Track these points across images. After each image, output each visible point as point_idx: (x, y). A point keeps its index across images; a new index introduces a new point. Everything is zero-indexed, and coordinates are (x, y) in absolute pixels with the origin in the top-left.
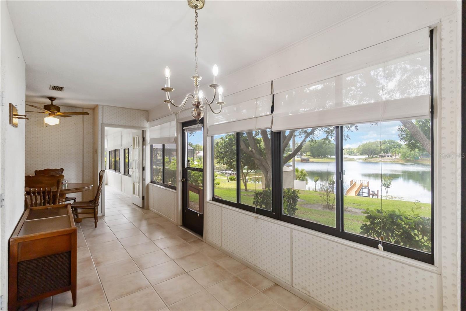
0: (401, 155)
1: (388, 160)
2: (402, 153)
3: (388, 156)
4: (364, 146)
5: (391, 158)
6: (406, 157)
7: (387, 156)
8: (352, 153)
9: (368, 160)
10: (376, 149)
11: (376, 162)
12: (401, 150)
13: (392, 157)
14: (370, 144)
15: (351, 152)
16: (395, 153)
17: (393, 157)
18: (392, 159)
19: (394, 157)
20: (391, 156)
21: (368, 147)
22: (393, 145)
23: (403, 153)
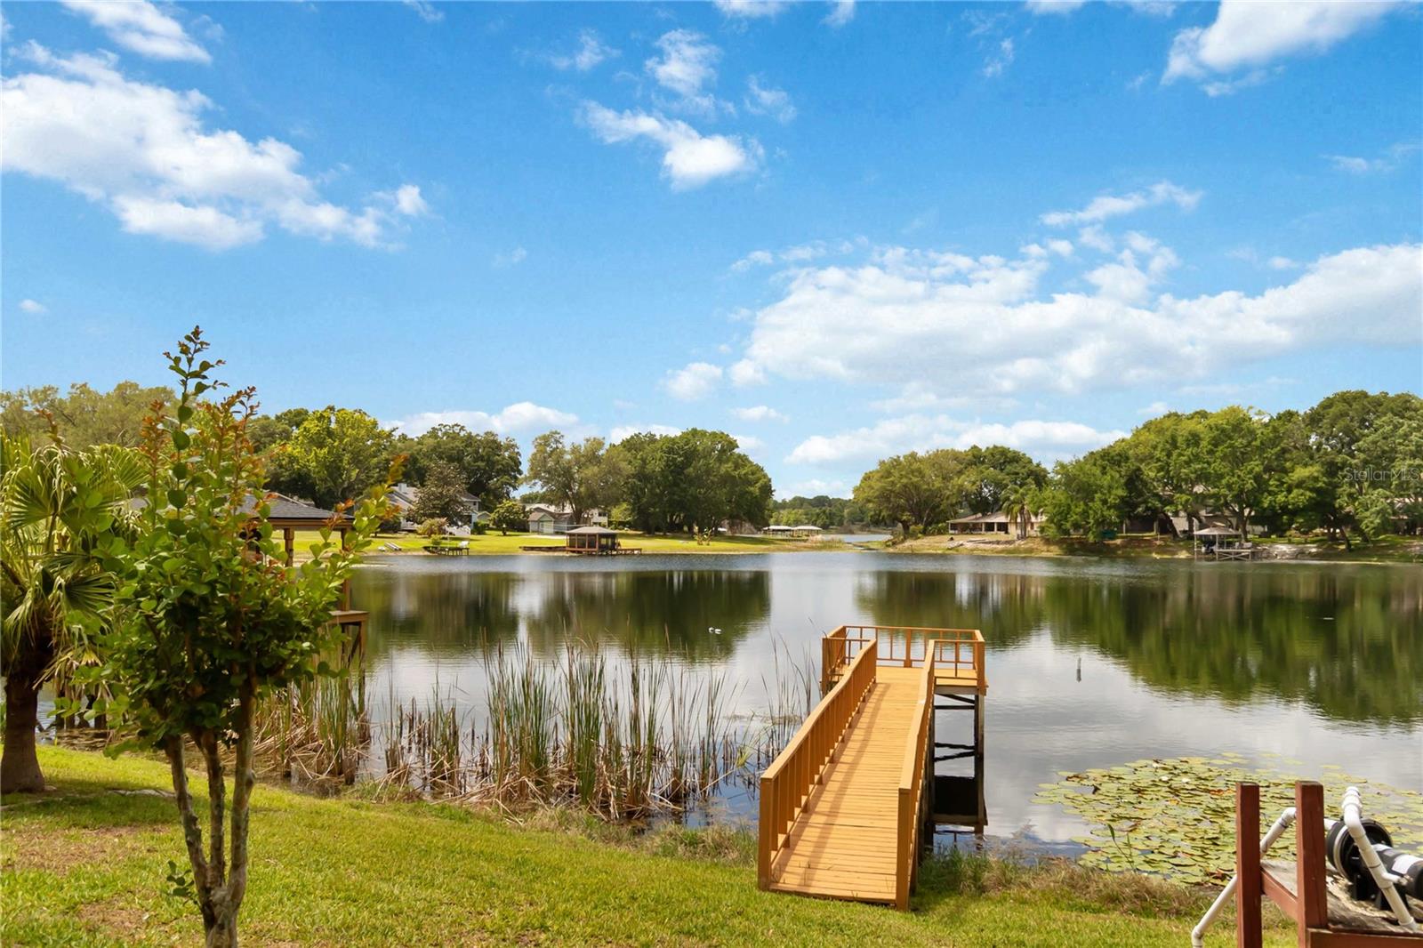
0: (1044, 518)
1: (990, 543)
2: (1049, 508)
3: (990, 527)
4: (889, 474)
5: (1003, 533)
6: (1068, 525)
7: (987, 524)
8: (833, 524)
9: (907, 544)
10: (939, 489)
11: (940, 552)
12: (1048, 493)
13: (1007, 532)
14: (916, 466)
15: (831, 516)
16: (1023, 508)
17: (1012, 529)
18: (1009, 537)
19: (1014, 531)
20: (1003, 527)
21: (904, 481)
22: (1008, 474)
23: (1055, 506)
